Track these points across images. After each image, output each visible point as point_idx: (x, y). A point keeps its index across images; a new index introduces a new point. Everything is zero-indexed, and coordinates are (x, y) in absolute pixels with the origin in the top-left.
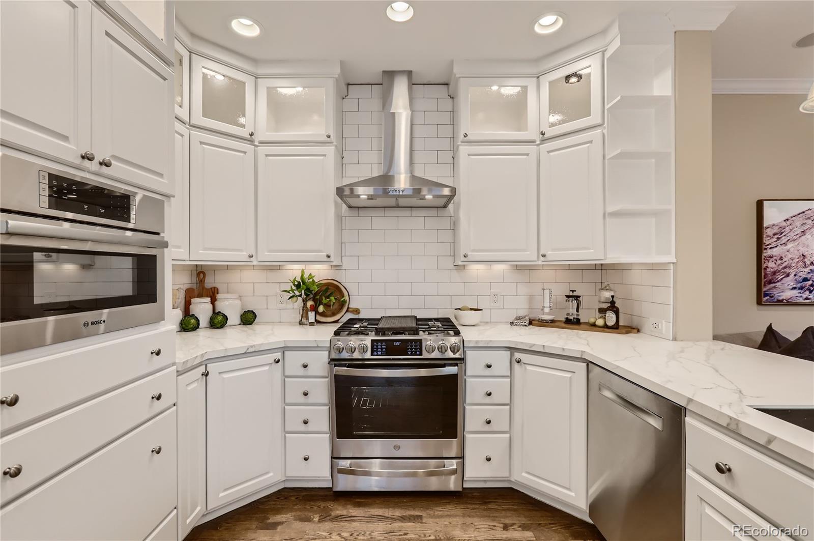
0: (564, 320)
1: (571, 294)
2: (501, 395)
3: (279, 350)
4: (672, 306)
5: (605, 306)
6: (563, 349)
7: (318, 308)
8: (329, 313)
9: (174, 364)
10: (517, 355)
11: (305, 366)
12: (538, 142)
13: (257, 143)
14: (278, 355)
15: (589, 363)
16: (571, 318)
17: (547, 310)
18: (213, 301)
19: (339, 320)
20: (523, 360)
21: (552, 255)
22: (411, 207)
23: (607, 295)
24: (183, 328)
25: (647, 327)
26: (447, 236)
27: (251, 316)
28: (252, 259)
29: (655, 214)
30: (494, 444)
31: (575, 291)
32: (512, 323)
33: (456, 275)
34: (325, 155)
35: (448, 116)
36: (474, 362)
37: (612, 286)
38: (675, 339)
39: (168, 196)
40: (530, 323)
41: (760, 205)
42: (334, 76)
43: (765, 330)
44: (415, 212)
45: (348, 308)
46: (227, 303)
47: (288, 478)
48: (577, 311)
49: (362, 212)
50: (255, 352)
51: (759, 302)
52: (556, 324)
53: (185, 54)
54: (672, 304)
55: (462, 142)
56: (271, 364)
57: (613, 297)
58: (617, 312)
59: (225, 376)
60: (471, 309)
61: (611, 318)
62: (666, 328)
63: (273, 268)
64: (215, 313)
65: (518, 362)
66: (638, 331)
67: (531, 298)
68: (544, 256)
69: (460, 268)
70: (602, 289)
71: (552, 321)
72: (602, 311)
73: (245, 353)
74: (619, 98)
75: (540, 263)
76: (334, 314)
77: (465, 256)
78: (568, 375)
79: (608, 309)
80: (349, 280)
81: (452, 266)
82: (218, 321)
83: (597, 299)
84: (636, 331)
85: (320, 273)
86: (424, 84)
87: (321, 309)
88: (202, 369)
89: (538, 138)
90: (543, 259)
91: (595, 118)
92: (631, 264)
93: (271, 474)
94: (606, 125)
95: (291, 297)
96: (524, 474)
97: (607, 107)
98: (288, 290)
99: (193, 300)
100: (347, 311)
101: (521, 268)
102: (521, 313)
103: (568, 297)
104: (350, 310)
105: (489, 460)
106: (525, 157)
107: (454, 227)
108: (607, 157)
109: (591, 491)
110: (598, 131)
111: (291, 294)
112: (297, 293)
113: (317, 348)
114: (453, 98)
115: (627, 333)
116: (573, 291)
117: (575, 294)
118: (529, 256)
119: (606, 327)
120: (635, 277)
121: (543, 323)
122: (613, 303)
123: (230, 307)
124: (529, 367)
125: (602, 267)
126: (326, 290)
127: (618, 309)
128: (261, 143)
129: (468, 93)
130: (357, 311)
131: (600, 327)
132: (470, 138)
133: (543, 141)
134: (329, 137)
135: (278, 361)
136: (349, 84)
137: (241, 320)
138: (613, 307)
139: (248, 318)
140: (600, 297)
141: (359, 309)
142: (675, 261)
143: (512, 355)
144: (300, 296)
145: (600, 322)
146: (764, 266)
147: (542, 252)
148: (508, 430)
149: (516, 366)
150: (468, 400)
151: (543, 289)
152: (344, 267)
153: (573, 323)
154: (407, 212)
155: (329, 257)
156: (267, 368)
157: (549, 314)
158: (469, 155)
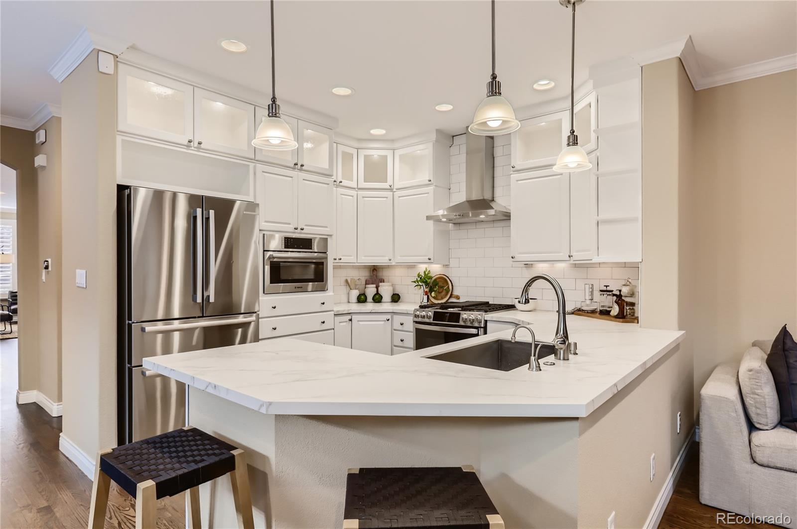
0: (599, 312)
1: (605, 288)
3: (390, 314)
8: (440, 298)
9: (333, 311)
11: (402, 324)
13: (394, 190)
14: (389, 317)
17: (588, 302)
18: (377, 287)
24: (358, 300)
27: (396, 296)
28: (391, 261)
31: (609, 286)
34: (428, 193)
38: (640, 327)
39: (331, 236)
40: (573, 313)
42: (434, 140)
45: (451, 295)
46: (384, 288)
49: (462, 227)
50: (376, 313)
53: (354, 152)
55: (512, 171)
57: (620, 291)
59: (361, 323)
63: (411, 266)
64: (377, 293)
70: (624, 285)
76: (442, 299)
77: (512, 258)
80: (452, 274)
82: (378, 299)
84: (637, 321)
85: (436, 270)
87: (433, 294)
88: (349, 317)
91: (592, 144)
95: (417, 286)
98: (416, 281)
99: (367, 286)
100: (451, 297)
103: (601, 291)
104: (453, 296)
106: (560, 176)
110: (594, 155)
111: (417, 284)
112: (420, 283)
113: (407, 314)
116: (607, 286)
117: (608, 289)
121: (584, 313)
122: (620, 296)
123: (386, 291)
128: (397, 189)
130: (458, 297)
132: (517, 168)
134: (430, 181)
135: (388, 320)
136: (453, 136)
137: (392, 299)
138: (620, 300)
139: (396, 298)
141: (459, 296)
142: (641, 260)
144: (422, 285)
151: (585, 284)
152: (451, 266)
155: (430, 259)
156: (383, 323)
157: (588, 305)
158: (517, 181)
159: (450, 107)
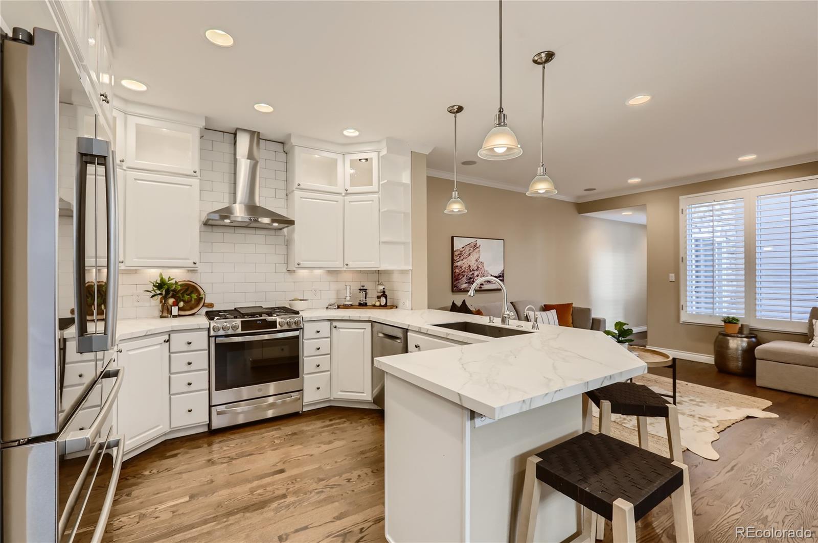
0: (358, 304)
1: (362, 288)
2: (325, 349)
3: (165, 333)
4: (410, 293)
5: (380, 294)
6: (360, 317)
7: (178, 303)
8: (188, 307)
10: (335, 324)
11: (189, 343)
12: (343, 194)
14: (166, 337)
15: (372, 322)
16: (362, 302)
17: (348, 298)
19: (195, 313)
20: (338, 327)
21: (352, 265)
22: (256, 228)
23: (381, 288)
25: (400, 305)
26: (282, 250)
28: (121, 264)
29: (404, 243)
30: (321, 379)
32: (327, 308)
33: (288, 276)
34: (191, 186)
35: (284, 165)
36: (309, 330)
37: (384, 283)
38: (412, 309)
40: (339, 307)
41: (452, 238)
42: (200, 126)
43: (451, 304)
44: (258, 232)
45: (204, 303)
47: (172, 430)
48: (366, 298)
49: (215, 229)
50: (152, 334)
51: (453, 291)
52: (354, 306)
54: (410, 291)
55: (297, 188)
56: (161, 344)
57: (384, 289)
58: (386, 297)
60: (300, 300)
61: (383, 300)
62: (408, 304)
65: (335, 327)
66: (397, 307)
67: (338, 292)
68: (347, 265)
69: (291, 272)
70: (379, 285)
71: (351, 305)
72: (379, 297)
73: (145, 336)
74: (386, 181)
75: (345, 269)
76: (191, 309)
77: (298, 264)
78: (362, 331)
79: (382, 296)
80: (202, 281)
81: (286, 271)
83: (376, 291)
84: (395, 307)
86: (266, 140)
87: (182, 304)
89: (344, 192)
90: (346, 267)
91: (374, 187)
92: (393, 270)
93: (161, 427)
94: (380, 193)
95: (153, 296)
96: (339, 393)
97: (381, 183)
98: (150, 290)
100: (203, 306)
101: (333, 272)
102: (332, 302)
103: (360, 290)
104: (205, 304)
105: (318, 388)
106: (335, 203)
107: (288, 243)
108: (381, 211)
109: (374, 392)
110: (376, 195)
111: (153, 293)
112: (158, 292)
113: (199, 329)
114: (286, 153)
115: (391, 308)
116: (363, 286)
117: (364, 288)
118: (338, 264)
119: (381, 306)
120: (396, 277)
121: (346, 307)
122: (384, 292)
124: (341, 330)
125: (379, 272)
126: (187, 290)
127: (386, 295)
128: (130, 168)
129: (300, 157)
130: (211, 305)
131: (378, 306)
132: (301, 187)
133: (347, 194)
134: (195, 172)
135: (167, 342)
136: (205, 129)
138: (384, 294)
140: (377, 289)
141: (213, 304)
142: (411, 269)
143: (331, 324)
144: (161, 294)
145: (378, 304)
146: (454, 271)
147: (346, 263)
148: (329, 369)
149: (334, 330)
150: (305, 354)
151: (346, 286)
152: (199, 272)
153: (363, 305)
154: (253, 231)
155: (195, 263)
156: (158, 347)
157: (349, 301)
158: (301, 198)
159: (270, 109)
